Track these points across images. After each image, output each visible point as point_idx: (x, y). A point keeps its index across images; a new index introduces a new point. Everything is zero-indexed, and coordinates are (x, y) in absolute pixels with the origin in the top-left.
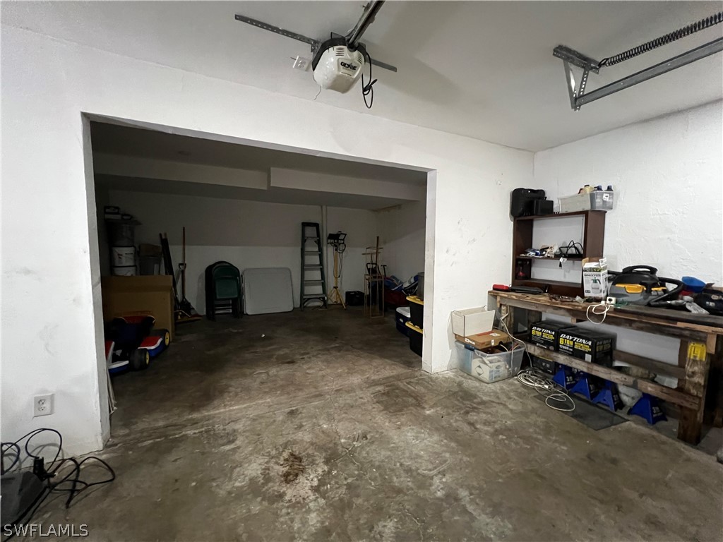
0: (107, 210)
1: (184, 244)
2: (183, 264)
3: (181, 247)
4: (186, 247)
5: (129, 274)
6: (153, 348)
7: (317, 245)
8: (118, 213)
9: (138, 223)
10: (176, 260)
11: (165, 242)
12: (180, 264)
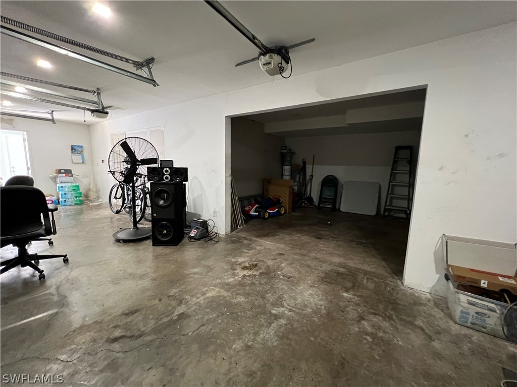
0: (283, 148)
1: (313, 164)
2: (312, 176)
3: (311, 166)
4: (314, 166)
5: (287, 179)
6: (271, 212)
7: (409, 166)
8: (286, 149)
9: (293, 153)
10: (309, 173)
11: (304, 163)
12: (310, 176)
